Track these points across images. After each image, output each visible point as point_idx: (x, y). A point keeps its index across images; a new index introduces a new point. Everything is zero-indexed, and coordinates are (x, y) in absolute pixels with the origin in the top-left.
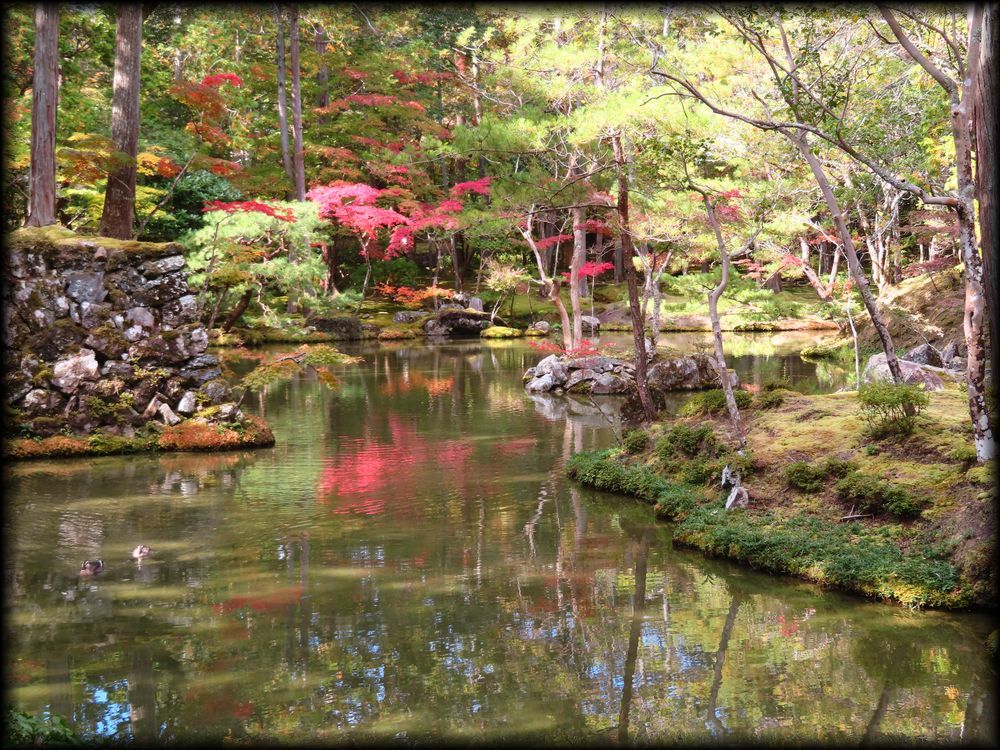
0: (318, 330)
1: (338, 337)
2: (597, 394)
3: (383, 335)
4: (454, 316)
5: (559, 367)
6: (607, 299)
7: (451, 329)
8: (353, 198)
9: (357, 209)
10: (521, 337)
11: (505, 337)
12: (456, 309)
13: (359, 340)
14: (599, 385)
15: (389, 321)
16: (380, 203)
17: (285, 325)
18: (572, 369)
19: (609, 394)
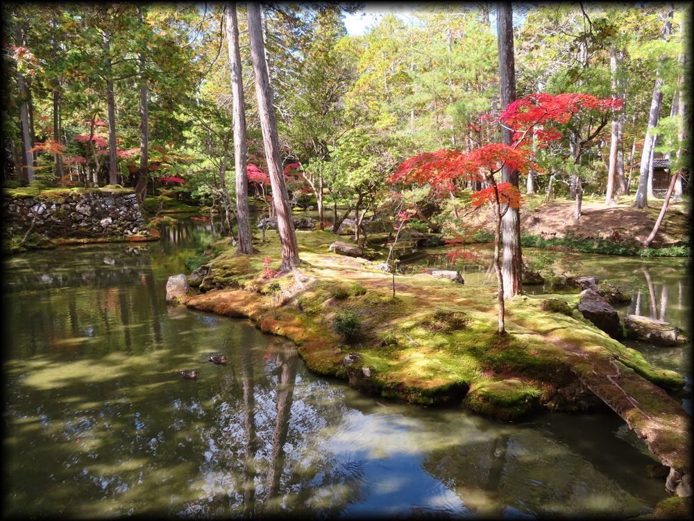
9: (253, 173)
11: (298, 211)
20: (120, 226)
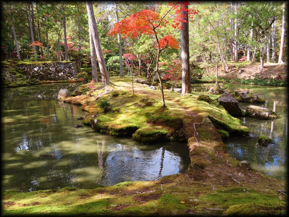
20: (66, 76)
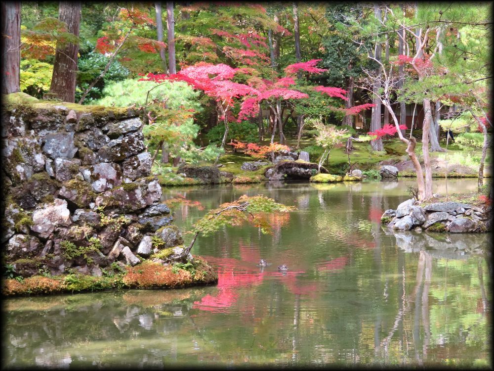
0: (188, 176)
1: (202, 182)
2: (452, 233)
3: (237, 180)
4: (289, 166)
5: (418, 210)
6: (396, 153)
7: (286, 175)
8: (216, 75)
9: (218, 83)
10: (341, 182)
11: (330, 182)
12: (289, 160)
13: (218, 184)
14: (454, 225)
15: (237, 170)
16: (234, 79)
17: (167, 172)
18: (429, 212)
19: (463, 233)
